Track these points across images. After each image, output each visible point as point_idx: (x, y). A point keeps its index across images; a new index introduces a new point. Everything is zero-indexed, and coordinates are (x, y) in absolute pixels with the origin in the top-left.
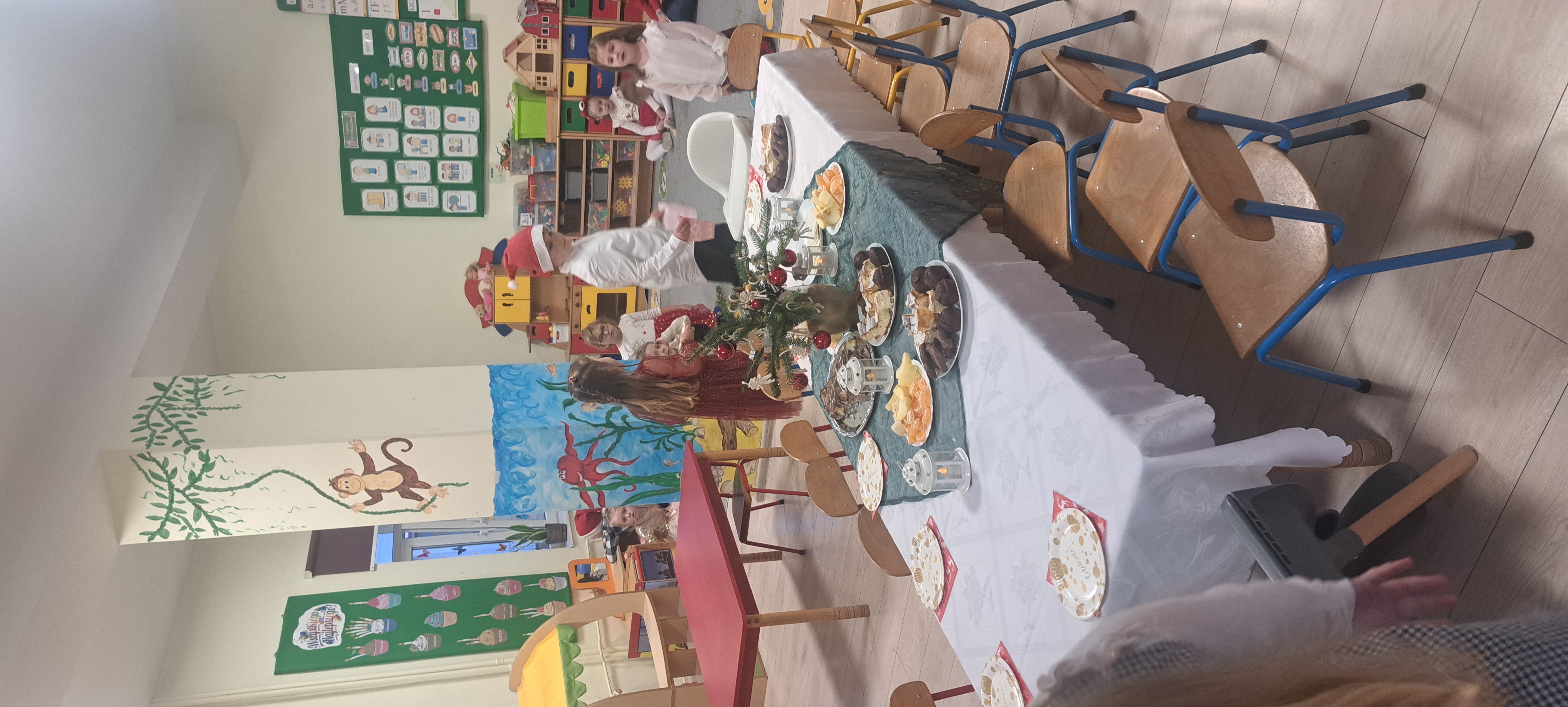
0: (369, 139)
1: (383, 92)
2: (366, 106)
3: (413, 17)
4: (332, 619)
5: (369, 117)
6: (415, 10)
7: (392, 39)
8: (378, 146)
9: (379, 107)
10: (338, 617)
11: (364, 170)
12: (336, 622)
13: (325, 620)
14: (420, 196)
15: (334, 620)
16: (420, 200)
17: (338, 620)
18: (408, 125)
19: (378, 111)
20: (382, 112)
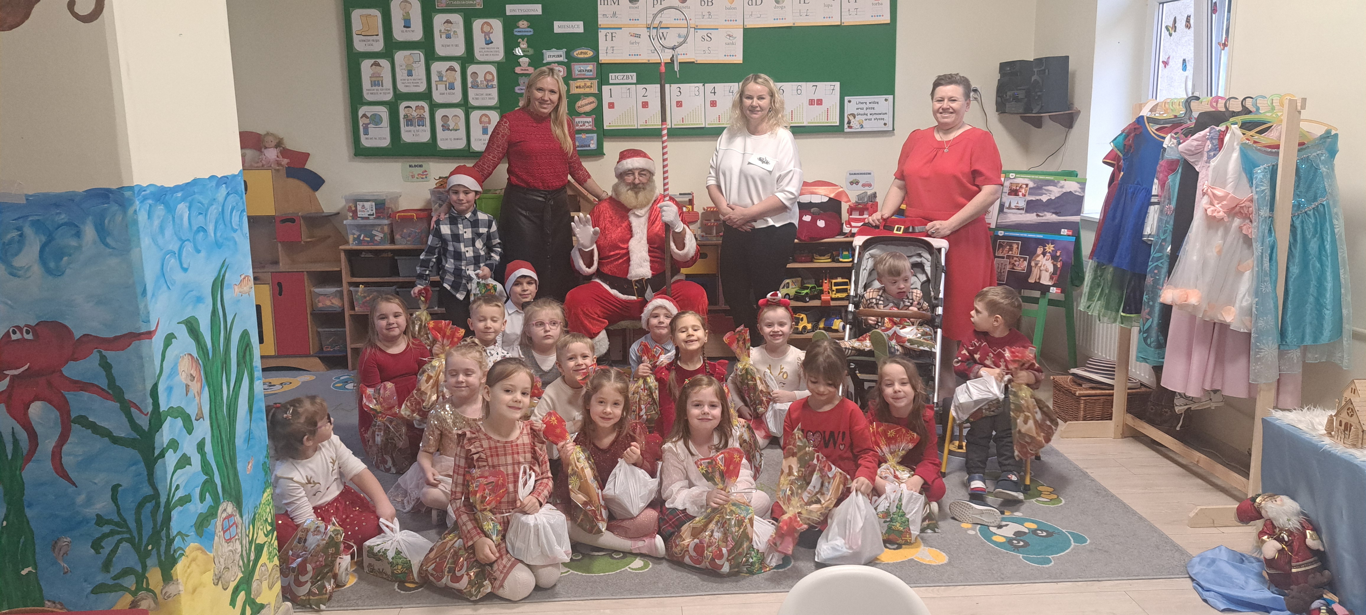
0: (448, 22)
1: (510, 42)
2: (491, 21)
3: (603, 80)
5: (477, 24)
6: (611, 82)
7: (575, 54)
8: (440, 31)
9: (491, 35)
11: (408, 13)
14: (380, 79)
16: (373, 79)
18: (471, 69)
19: (487, 34)
20: (486, 39)
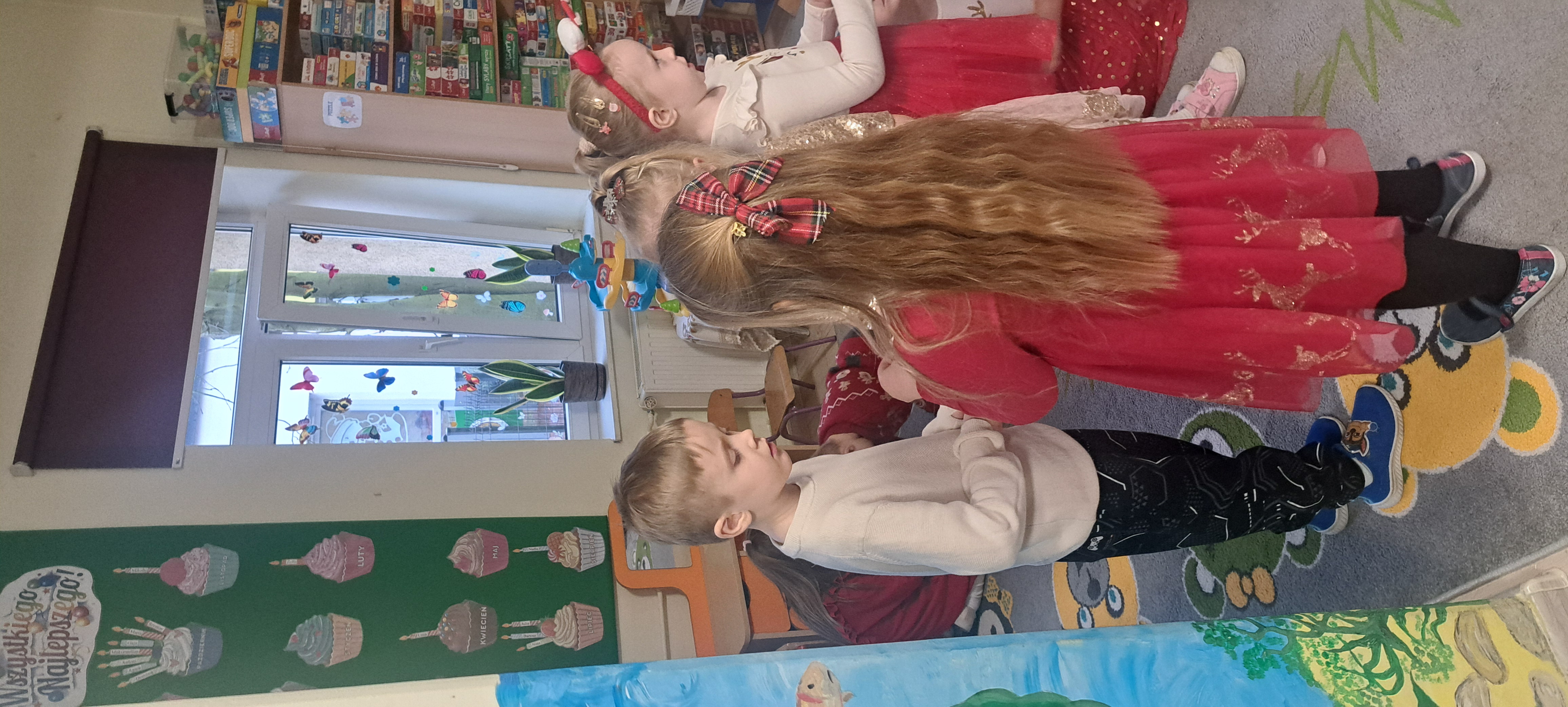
4: (69, 617)
10: (85, 612)
12: (77, 627)
13: (50, 620)
15: (74, 618)
17: (82, 622)
